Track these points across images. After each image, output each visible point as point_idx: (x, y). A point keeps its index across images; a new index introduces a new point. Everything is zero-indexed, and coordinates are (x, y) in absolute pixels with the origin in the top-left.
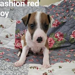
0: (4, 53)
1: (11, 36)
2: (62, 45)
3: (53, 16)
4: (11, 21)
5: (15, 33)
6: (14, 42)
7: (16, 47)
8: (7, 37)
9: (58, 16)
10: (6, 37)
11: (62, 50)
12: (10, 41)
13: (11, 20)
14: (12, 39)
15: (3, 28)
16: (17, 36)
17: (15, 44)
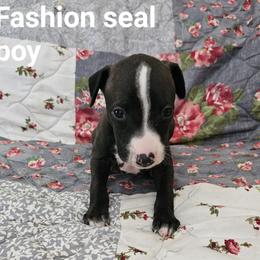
0: (43, 163)
1: (62, 101)
2: (227, 128)
3: (197, 28)
4: (60, 53)
5: (74, 91)
6: (73, 122)
7: (79, 136)
8: (50, 106)
9: (215, 27)
10: (46, 107)
11: (227, 145)
12: (60, 116)
13: (59, 48)
14: (66, 110)
15: (35, 75)
16: (80, 103)
17: (74, 127)
